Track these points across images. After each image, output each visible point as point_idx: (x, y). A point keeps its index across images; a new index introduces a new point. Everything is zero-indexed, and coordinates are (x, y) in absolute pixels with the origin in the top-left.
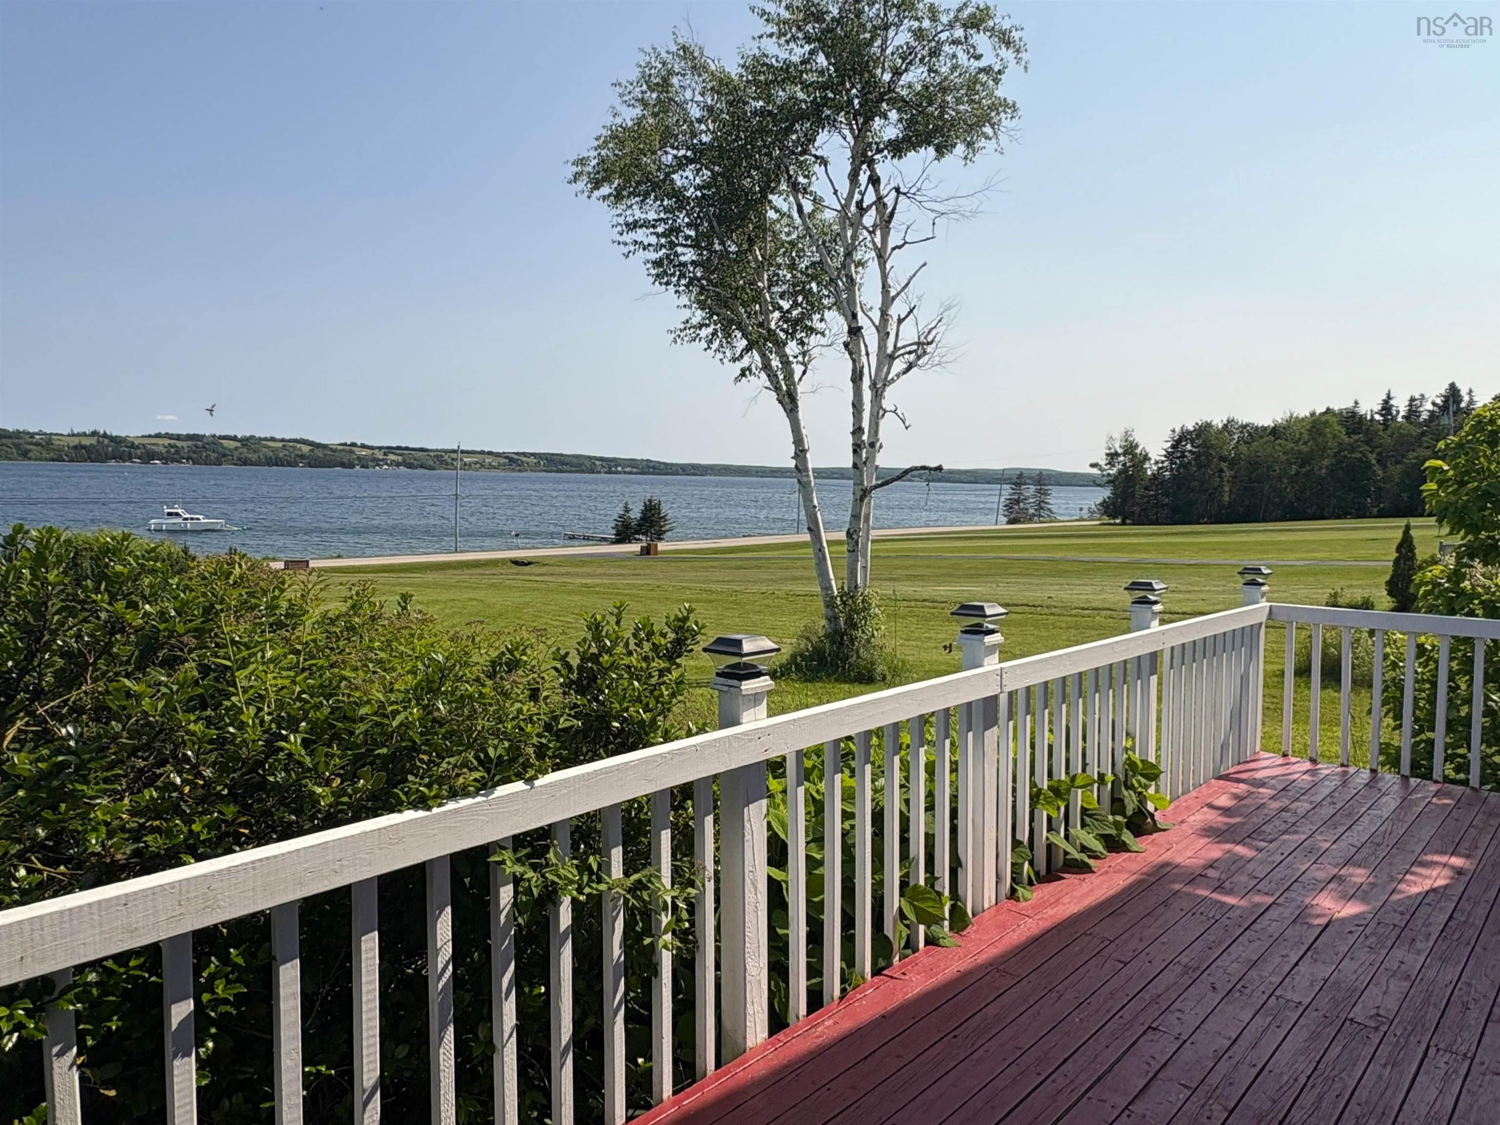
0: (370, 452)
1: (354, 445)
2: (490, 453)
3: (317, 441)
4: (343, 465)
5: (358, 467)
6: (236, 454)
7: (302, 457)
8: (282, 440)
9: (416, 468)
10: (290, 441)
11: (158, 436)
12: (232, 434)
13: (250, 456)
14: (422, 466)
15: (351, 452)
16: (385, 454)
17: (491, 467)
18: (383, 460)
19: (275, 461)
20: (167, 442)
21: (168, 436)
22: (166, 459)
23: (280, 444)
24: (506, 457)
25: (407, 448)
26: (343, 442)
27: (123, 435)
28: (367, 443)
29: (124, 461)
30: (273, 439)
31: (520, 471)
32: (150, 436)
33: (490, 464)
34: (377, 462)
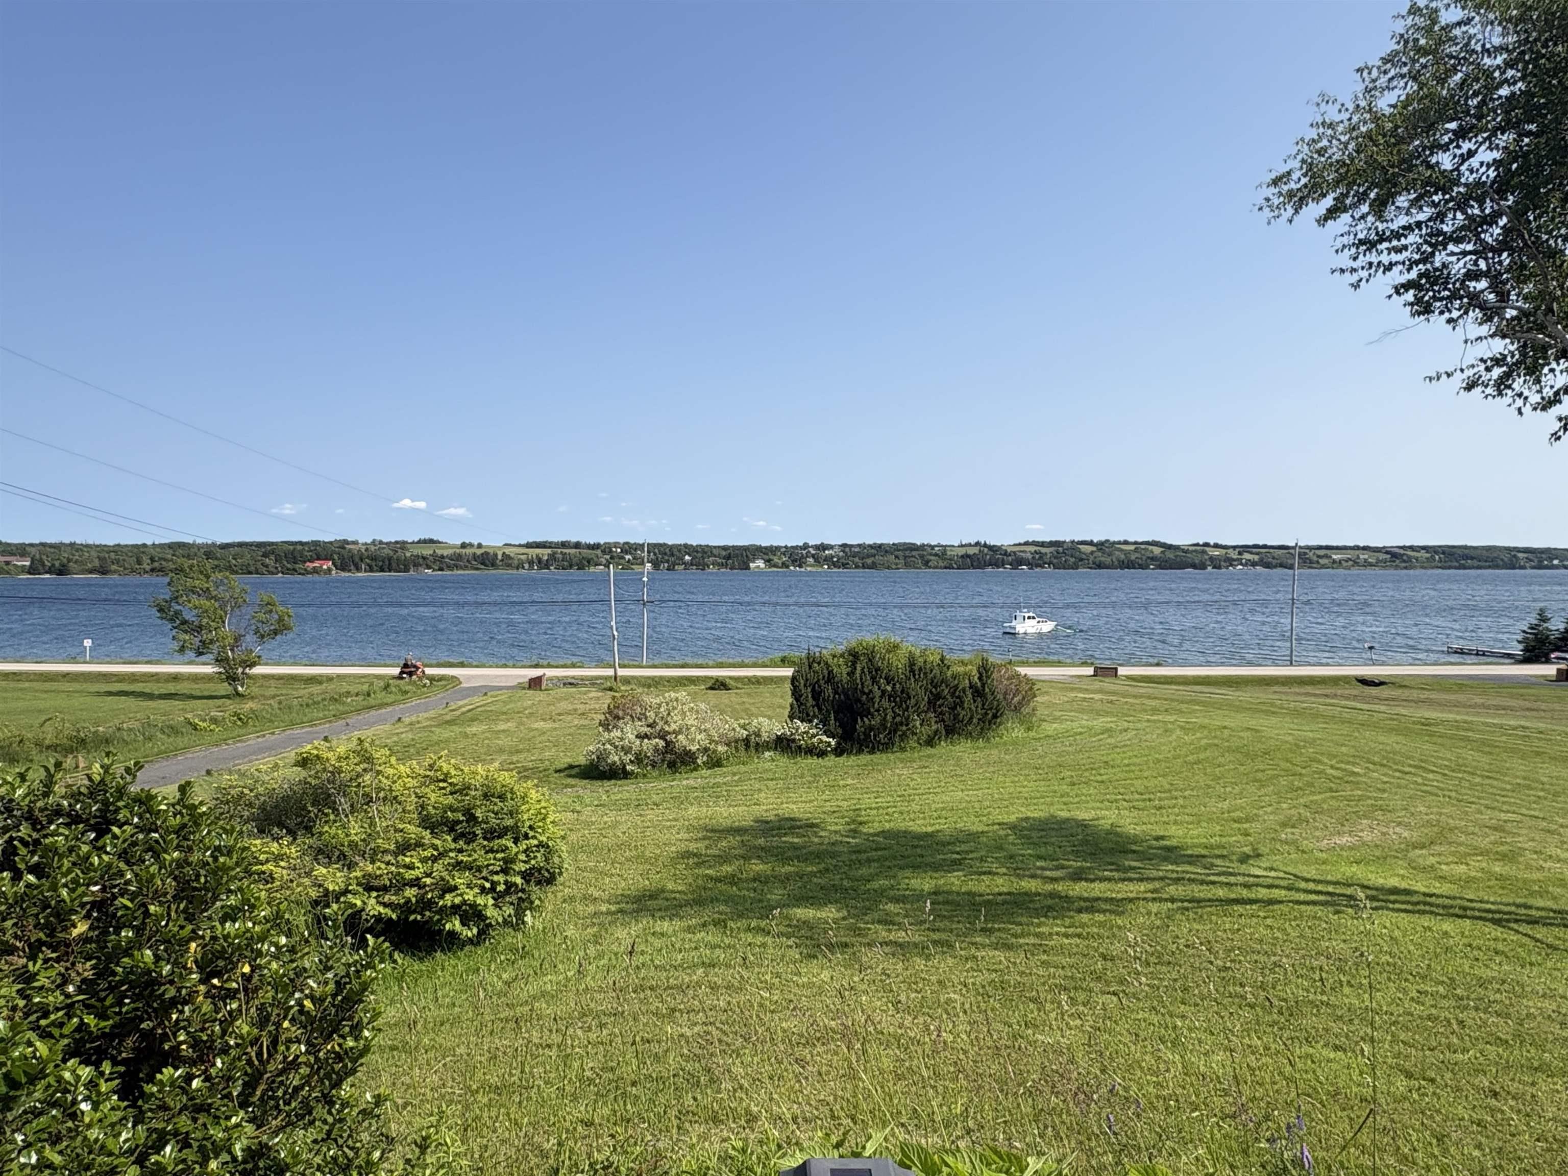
0: (1224, 551)
1: (1207, 545)
2: (1365, 548)
3: (1169, 542)
4: (1194, 566)
5: (1210, 568)
6: (1092, 558)
7: (1152, 559)
8: (1136, 543)
9: (1275, 567)
10: (1142, 543)
11: (1026, 543)
12: (1088, 539)
13: (1103, 559)
14: (1282, 565)
15: (1204, 552)
16: (1240, 553)
17: (1367, 564)
18: (1237, 560)
19: (1127, 564)
20: (1033, 549)
21: (1035, 543)
22: (1031, 565)
23: (1132, 547)
24: (1387, 553)
25: (1265, 547)
26: (1195, 542)
27: (999, 544)
28: (1220, 542)
29: (998, 567)
30: (1126, 543)
31: (1406, 568)
32: (1020, 544)
33: (1366, 561)
34: (1230, 562)
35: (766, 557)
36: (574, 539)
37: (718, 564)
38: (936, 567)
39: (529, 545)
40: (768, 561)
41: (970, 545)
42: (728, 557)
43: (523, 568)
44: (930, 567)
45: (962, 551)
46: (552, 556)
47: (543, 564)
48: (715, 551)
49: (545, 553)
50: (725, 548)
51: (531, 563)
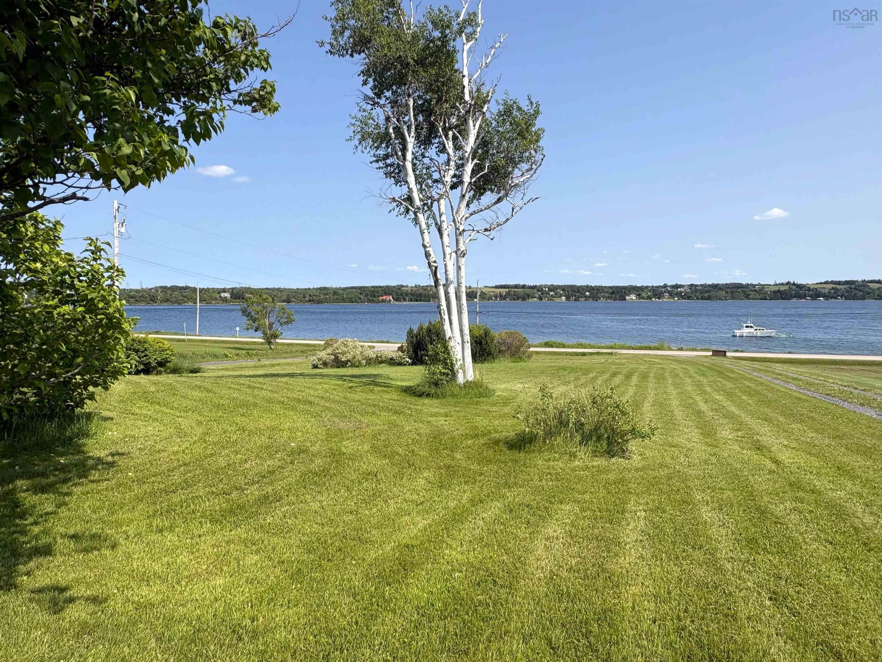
6: (877, 292)
11: (826, 283)
12: (877, 279)
20: (831, 286)
21: (833, 282)
22: (827, 297)
27: (805, 283)
29: (801, 298)
32: (821, 283)
35: (638, 293)
36: (522, 284)
37: (606, 297)
38: (754, 299)
39: (497, 287)
40: (639, 296)
41: (783, 284)
42: (613, 293)
43: (492, 299)
44: (749, 299)
45: (776, 288)
46: (508, 293)
47: (503, 298)
48: (605, 289)
49: (504, 291)
50: (611, 288)
51: (496, 297)
